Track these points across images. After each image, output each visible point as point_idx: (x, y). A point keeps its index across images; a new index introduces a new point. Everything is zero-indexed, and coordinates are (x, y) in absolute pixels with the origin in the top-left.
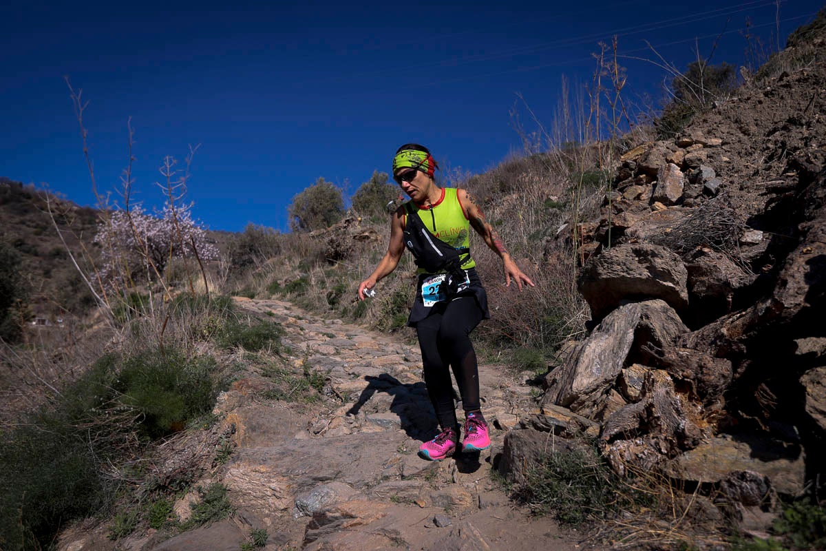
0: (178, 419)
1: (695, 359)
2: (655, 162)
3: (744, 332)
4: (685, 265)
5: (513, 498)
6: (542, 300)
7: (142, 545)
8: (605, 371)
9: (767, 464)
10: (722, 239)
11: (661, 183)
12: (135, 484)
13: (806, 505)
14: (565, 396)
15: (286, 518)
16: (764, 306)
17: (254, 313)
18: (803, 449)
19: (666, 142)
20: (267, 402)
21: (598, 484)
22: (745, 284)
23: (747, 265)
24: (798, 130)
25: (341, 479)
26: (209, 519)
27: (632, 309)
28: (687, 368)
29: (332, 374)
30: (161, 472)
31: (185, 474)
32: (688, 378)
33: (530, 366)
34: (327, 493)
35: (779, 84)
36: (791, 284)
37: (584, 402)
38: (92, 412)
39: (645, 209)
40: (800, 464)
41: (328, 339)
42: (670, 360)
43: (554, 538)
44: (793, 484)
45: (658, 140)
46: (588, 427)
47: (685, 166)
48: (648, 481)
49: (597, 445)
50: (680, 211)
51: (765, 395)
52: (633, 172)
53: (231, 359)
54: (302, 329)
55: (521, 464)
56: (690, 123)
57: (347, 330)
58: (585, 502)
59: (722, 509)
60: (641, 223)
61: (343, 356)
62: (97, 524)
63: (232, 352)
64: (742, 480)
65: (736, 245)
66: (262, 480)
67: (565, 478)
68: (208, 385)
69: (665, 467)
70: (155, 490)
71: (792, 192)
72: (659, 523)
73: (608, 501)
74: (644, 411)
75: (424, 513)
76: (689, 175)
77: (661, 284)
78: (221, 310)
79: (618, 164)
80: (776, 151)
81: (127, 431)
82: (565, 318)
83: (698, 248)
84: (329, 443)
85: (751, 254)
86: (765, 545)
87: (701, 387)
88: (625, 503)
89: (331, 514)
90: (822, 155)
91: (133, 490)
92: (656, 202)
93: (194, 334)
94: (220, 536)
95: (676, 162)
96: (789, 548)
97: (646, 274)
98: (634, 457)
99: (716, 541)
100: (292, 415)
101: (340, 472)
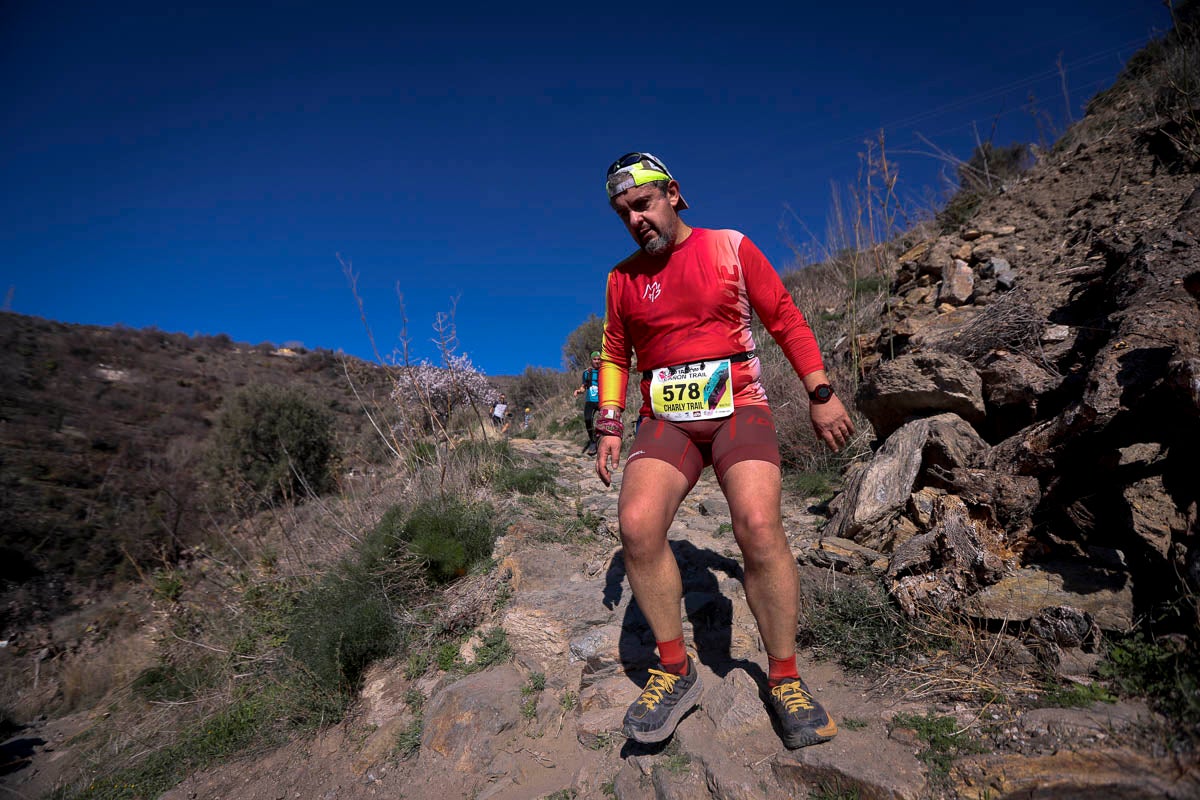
0: (460, 565)
1: (991, 483)
2: (939, 260)
3: (1052, 445)
4: (978, 373)
7: (433, 686)
8: (892, 497)
9: (1086, 597)
10: (1020, 339)
11: (947, 282)
12: (425, 628)
13: (1138, 642)
14: (847, 527)
15: (563, 662)
16: (1072, 413)
17: (533, 455)
18: (1129, 577)
19: (949, 238)
20: (541, 545)
21: (885, 626)
22: (1050, 389)
23: (1052, 366)
24: (1104, 207)
25: (615, 622)
26: (491, 662)
27: (918, 426)
28: (983, 491)
29: (607, 512)
30: (446, 617)
31: (467, 618)
32: (984, 502)
33: (815, 493)
34: (601, 637)
35: (1077, 157)
36: (1102, 386)
37: (869, 532)
38: (382, 561)
39: (931, 312)
40: (1126, 594)
42: (962, 483)
43: (838, 684)
44: (1119, 619)
45: (944, 234)
46: (872, 562)
47: (973, 261)
49: (883, 582)
50: (972, 311)
52: (914, 274)
53: (507, 504)
54: (579, 468)
56: (976, 213)
58: (872, 645)
59: (1034, 651)
60: (926, 330)
62: (395, 665)
63: (509, 496)
64: (1057, 617)
65: (1037, 344)
66: (538, 624)
67: (849, 619)
68: (486, 529)
69: (964, 605)
70: (442, 634)
71: (1100, 278)
72: (958, 668)
73: (897, 644)
74: (934, 542)
76: (979, 271)
77: (951, 396)
78: (496, 456)
79: (896, 267)
80: (1080, 232)
81: (414, 578)
83: (992, 352)
85: (1056, 353)
86: (1087, 692)
87: (1001, 512)
88: (918, 647)
89: (605, 659)
90: (1132, 232)
91: (424, 633)
92: (943, 305)
93: (473, 481)
94: (501, 680)
95: (963, 257)
96: (1117, 695)
97: (931, 386)
98: (926, 595)
99: (1028, 688)
100: (567, 557)
101: (613, 615)
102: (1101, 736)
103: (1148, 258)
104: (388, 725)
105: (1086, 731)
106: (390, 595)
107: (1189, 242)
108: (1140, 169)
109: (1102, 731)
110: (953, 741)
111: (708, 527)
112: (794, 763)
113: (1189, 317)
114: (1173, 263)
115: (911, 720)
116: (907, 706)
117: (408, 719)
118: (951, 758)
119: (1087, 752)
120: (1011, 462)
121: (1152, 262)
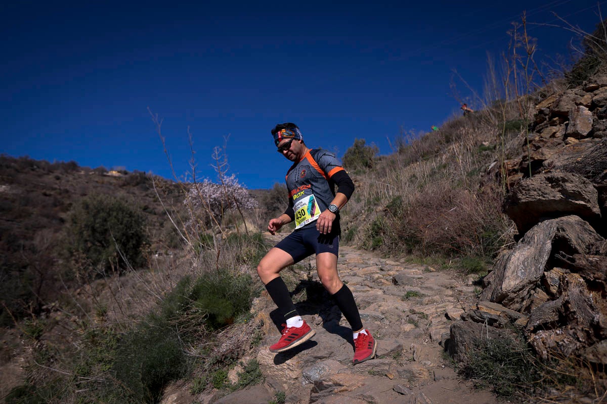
0: (229, 317)
1: (604, 265)
2: (566, 106)
4: (594, 186)
5: (460, 373)
6: (481, 220)
7: (210, 399)
8: (529, 274)
11: (572, 122)
12: (205, 359)
14: (497, 295)
15: (297, 384)
19: (574, 90)
21: (525, 366)
25: (333, 358)
26: (249, 383)
27: (549, 224)
28: (598, 271)
30: (219, 352)
31: (233, 353)
32: (599, 279)
33: (474, 271)
34: (323, 368)
37: (513, 299)
38: (177, 313)
39: (559, 144)
42: (581, 265)
45: (571, 87)
46: (516, 319)
47: (592, 107)
49: (523, 334)
50: (591, 142)
52: (547, 116)
55: (463, 348)
56: (596, 71)
58: (516, 379)
60: (556, 156)
62: (184, 385)
67: (499, 360)
68: (247, 293)
69: (585, 353)
70: (216, 363)
73: (535, 379)
74: (561, 306)
75: (392, 383)
76: (597, 113)
77: (574, 203)
78: (254, 243)
79: (535, 112)
81: (200, 325)
82: (499, 233)
83: (605, 171)
88: (550, 382)
89: (326, 383)
91: (204, 362)
92: (569, 138)
93: (238, 260)
94: (255, 395)
95: (585, 104)
97: (559, 196)
98: (555, 344)
101: (333, 352)
106: (181, 336)
111: (398, 293)
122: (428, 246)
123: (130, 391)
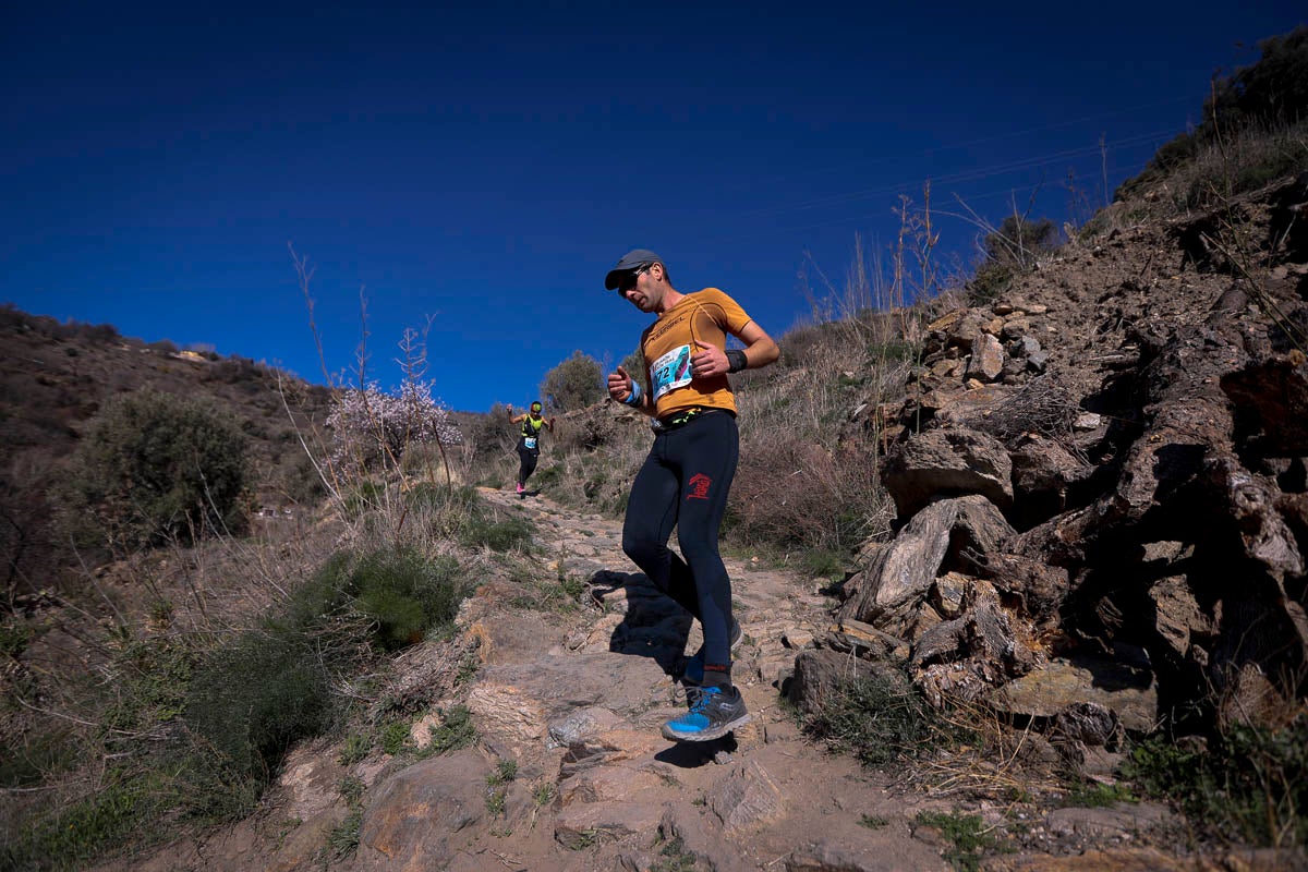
0: (416, 629)
1: (1025, 568)
2: (969, 332)
3: (1083, 535)
4: (1008, 454)
5: (807, 731)
6: (838, 494)
7: (376, 773)
8: (916, 581)
9: (1112, 694)
10: (1052, 423)
11: (976, 357)
12: (368, 702)
13: (1159, 743)
14: (868, 609)
15: (539, 748)
16: (1106, 504)
17: (502, 507)
18: (1155, 676)
19: (981, 309)
20: (516, 612)
21: (909, 717)
22: (1080, 477)
23: (1083, 454)
24: (1135, 296)
25: (603, 704)
26: (450, 746)
27: (946, 507)
28: (1016, 578)
29: (591, 579)
30: (397, 690)
31: (423, 693)
32: (1016, 590)
33: (824, 573)
34: (586, 721)
35: (1110, 243)
36: (1136, 479)
37: (890, 617)
38: (322, 618)
39: (958, 387)
40: (1151, 694)
41: (585, 538)
42: (995, 569)
43: (857, 782)
44: (1143, 719)
45: (972, 307)
46: (894, 649)
47: (1004, 337)
48: (970, 714)
49: (907, 671)
50: (1001, 389)
51: (1108, 611)
52: (942, 344)
53: (476, 560)
54: (555, 526)
55: (815, 691)
56: (1009, 286)
57: (608, 528)
58: (893, 738)
59: (1059, 748)
60: (954, 404)
61: (602, 557)
62: (326, 746)
63: (476, 552)
64: (1084, 714)
65: (1068, 430)
66: (511, 702)
67: (869, 709)
68: (449, 589)
69: (991, 698)
70: (390, 710)
71: (1133, 369)
72: (983, 764)
73: (921, 737)
74: (963, 629)
76: (1009, 348)
77: (981, 477)
78: (464, 504)
79: (926, 335)
80: (1111, 320)
81: (361, 641)
82: (865, 515)
83: (1025, 434)
84: (588, 661)
85: (1087, 442)
86: (1111, 792)
87: (1032, 602)
88: (942, 740)
89: (590, 746)
90: (1166, 326)
91: (366, 708)
92: (971, 380)
93: (434, 530)
94: (463, 766)
95: (993, 332)
96: (1139, 796)
97: (962, 464)
98: (952, 685)
99: (1052, 787)
100: (545, 627)
101: (601, 696)
102: (1126, 836)
103: (1182, 353)
104: (315, 819)
105: (1111, 831)
106: (326, 661)
107: (1220, 342)
108: (1170, 263)
109: (1126, 831)
110: (980, 841)
112: (812, 863)
113: (1219, 417)
114: (1204, 361)
115: (935, 818)
116: (931, 804)
117: (341, 813)
118: (977, 858)
119: (1114, 852)
120: (1042, 549)
121: (1185, 358)
122: (753, 529)
123: (224, 756)
